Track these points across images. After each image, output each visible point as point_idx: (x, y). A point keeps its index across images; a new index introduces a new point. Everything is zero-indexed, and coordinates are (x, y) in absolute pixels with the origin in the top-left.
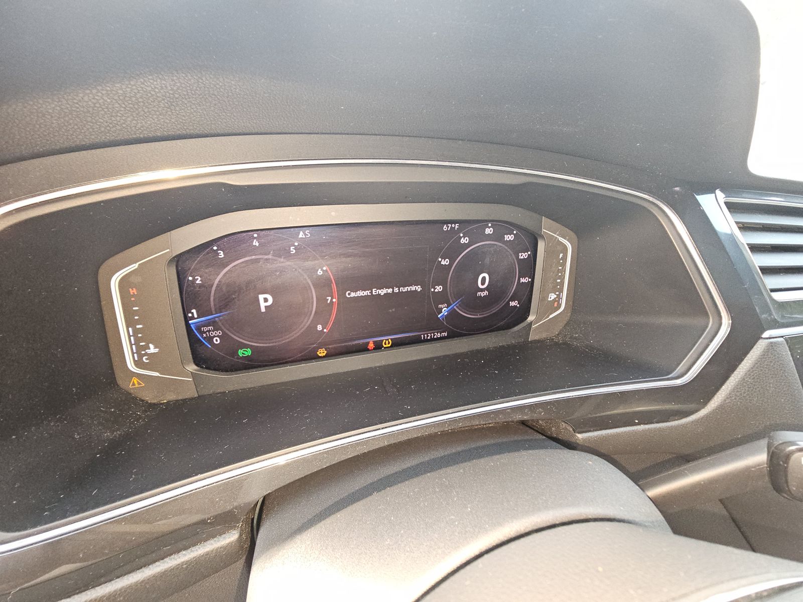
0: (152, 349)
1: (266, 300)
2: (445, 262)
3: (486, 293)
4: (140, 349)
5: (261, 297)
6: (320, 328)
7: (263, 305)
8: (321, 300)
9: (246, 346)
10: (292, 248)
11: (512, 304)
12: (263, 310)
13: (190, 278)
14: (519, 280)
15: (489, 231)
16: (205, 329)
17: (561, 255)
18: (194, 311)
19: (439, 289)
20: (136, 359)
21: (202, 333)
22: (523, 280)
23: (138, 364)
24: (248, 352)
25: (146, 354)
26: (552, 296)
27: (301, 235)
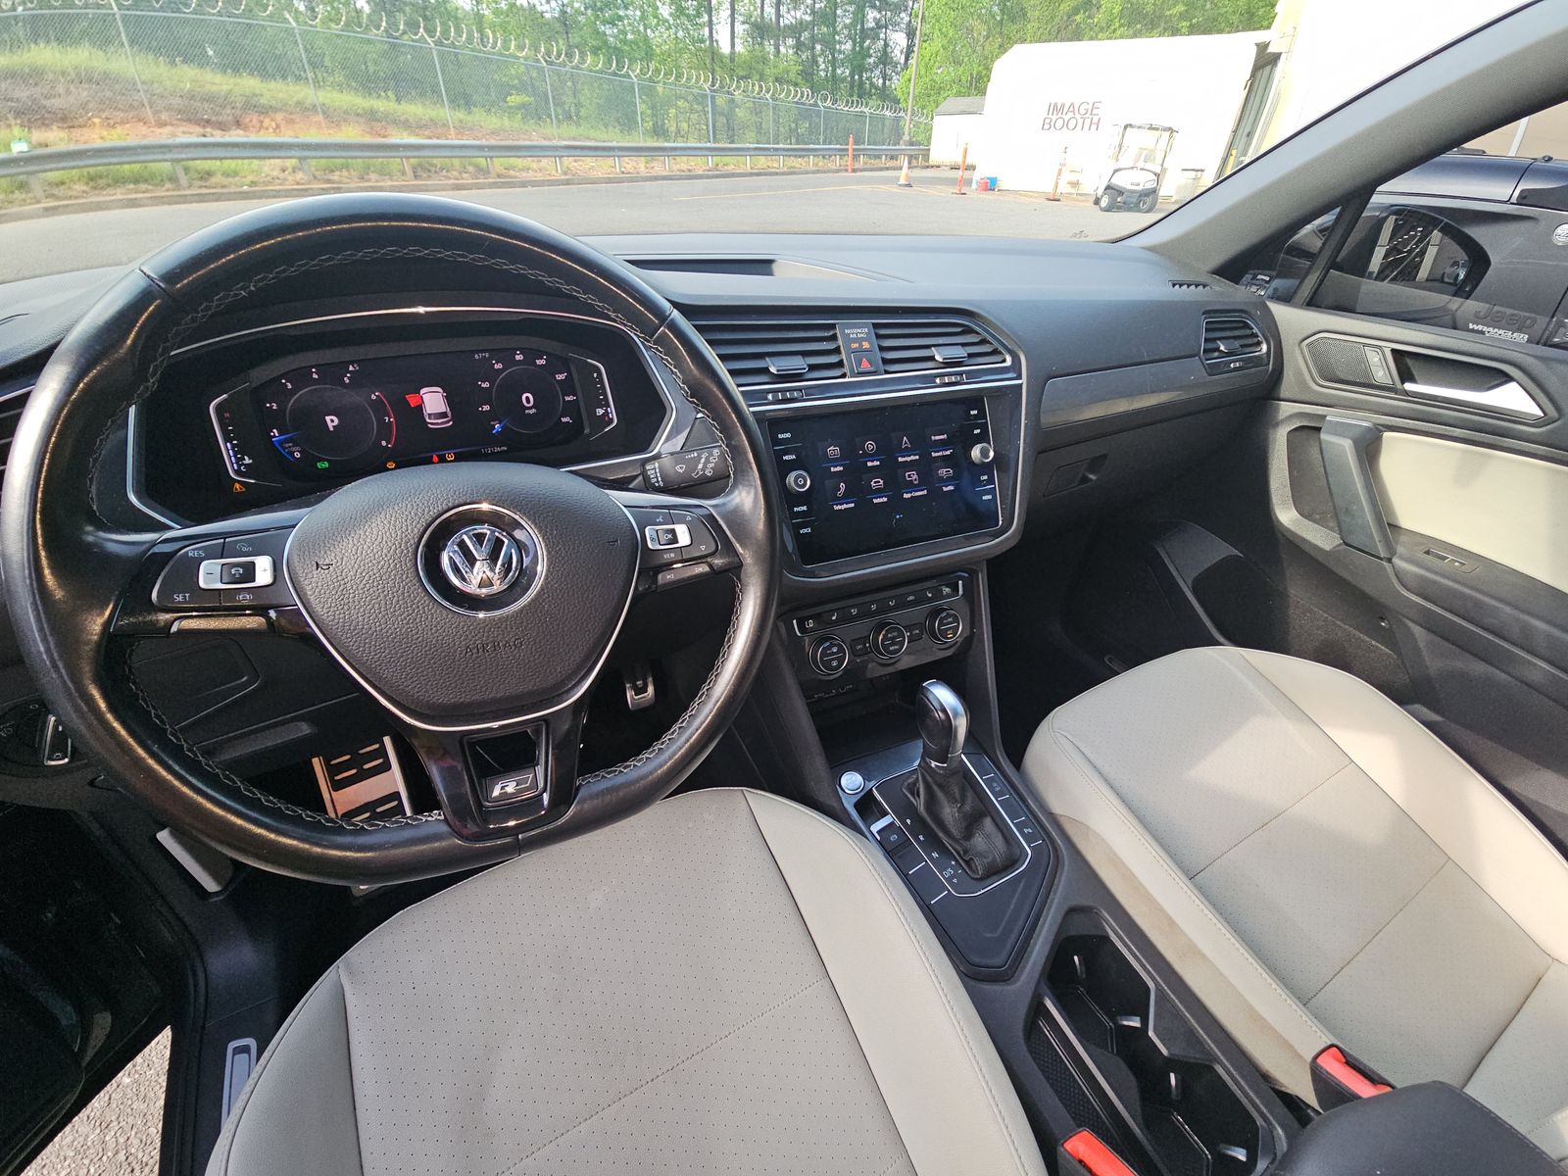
0: (247, 461)
1: (332, 421)
2: (486, 385)
3: (534, 411)
4: (238, 460)
5: (328, 418)
6: (384, 443)
7: (331, 426)
8: (381, 421)
9: (324, 460)
10: (346, 379)
11: (564, 420)
12: (332, 429)
13: (268, 405)
14: (564, 399)
15: (519, 357)
16: (287, 445)
17: (595, 375)
18: (275, 430)
19: (486, 408)
20: (236, 468)
21: (284, 449)
22: (567, 399)
23: (238, 472)
24: (326, 465)
25: (243, 464)
26: (600, 412)
27: (351, 368)
